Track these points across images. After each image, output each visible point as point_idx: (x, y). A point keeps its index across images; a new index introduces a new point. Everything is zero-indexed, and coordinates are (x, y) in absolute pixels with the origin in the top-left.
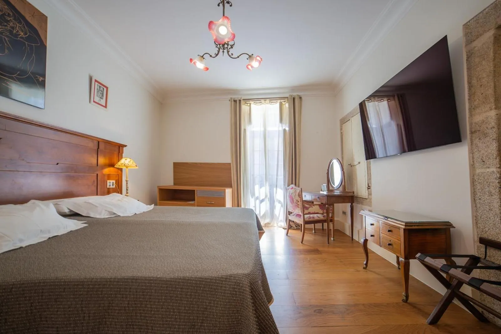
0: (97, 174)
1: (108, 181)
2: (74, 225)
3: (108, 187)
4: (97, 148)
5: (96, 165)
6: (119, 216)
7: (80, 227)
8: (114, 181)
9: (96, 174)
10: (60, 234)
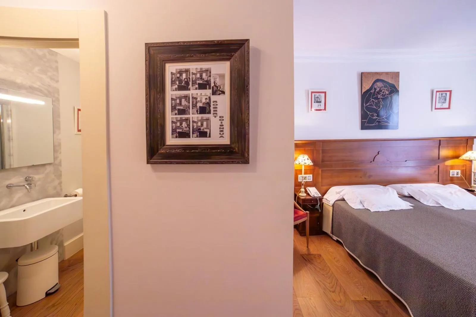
0: (439, 166)
1: (451, 171)
2: (405, 205)
3: (451, 176)
4: (439, 145)
5: (438, 158)
6: (443, 207)
7: (408, 208)
8: (459, 171)
9: (437, 166)
10: (395, 210)
